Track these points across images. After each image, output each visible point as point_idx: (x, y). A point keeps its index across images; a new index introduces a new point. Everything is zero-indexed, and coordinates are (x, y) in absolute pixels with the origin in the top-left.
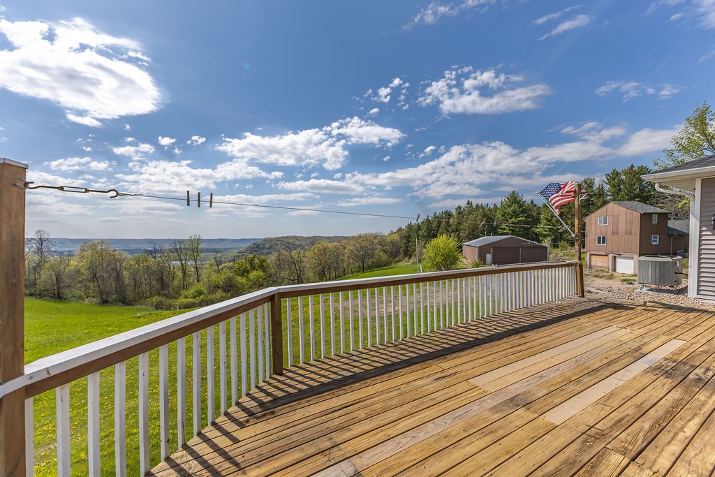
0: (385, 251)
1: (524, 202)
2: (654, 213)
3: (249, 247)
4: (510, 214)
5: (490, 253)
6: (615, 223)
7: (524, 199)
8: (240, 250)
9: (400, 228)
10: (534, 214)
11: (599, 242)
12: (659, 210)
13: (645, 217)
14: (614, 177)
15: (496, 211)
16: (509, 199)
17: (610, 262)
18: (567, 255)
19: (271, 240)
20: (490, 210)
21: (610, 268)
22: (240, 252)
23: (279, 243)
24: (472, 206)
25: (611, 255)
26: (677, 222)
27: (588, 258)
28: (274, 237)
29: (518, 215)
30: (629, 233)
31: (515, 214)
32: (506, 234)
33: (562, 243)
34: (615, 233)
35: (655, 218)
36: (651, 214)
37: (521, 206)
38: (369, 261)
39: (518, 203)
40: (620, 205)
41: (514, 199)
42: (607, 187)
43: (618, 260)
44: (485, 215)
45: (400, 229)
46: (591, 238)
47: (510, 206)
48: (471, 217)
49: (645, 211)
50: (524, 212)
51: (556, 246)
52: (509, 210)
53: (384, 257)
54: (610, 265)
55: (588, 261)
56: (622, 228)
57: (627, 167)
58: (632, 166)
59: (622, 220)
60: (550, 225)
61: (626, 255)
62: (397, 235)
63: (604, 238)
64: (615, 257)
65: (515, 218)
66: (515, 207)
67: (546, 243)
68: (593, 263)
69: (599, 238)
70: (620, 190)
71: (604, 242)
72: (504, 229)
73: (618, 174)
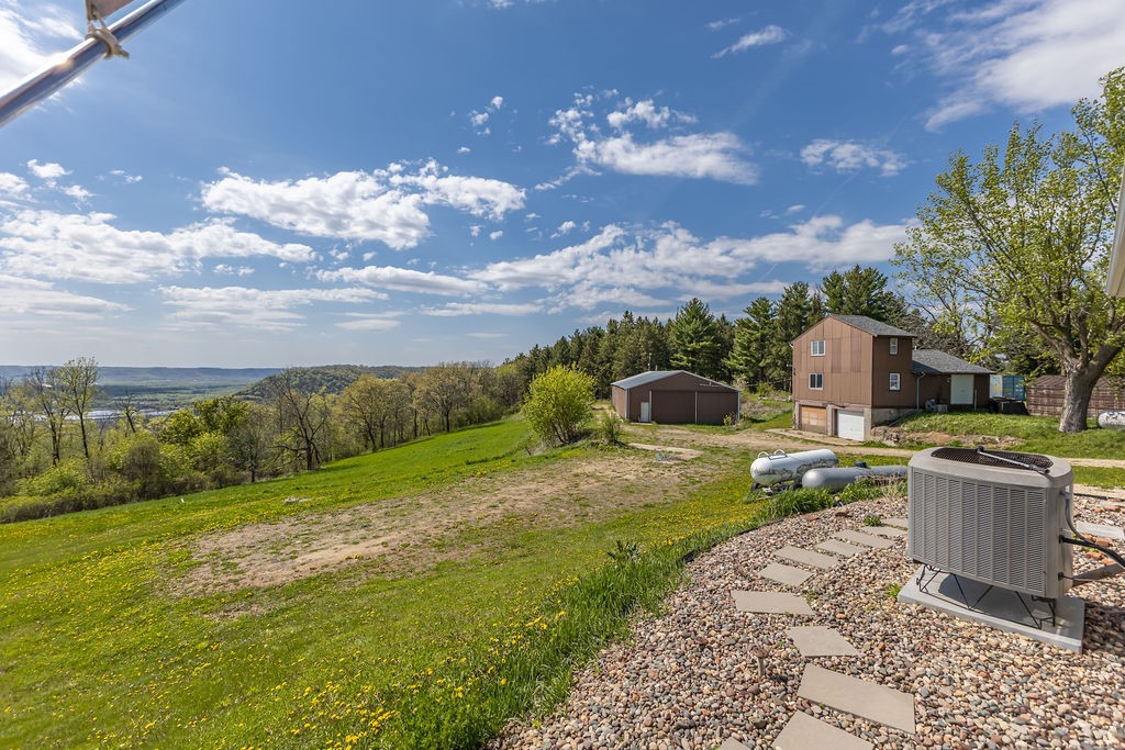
0: (493, 395)
1: (711, 317)
2: (893, 337)
3: (260, 384)
4: (688, 335)
5: (648, 401)
6: (837, 352)
7: (710, 313)
8: (243, 389)
9: (521, 355)
10: (726, 337)
11: (813, 385)
12: (899, 332)
13: (880, 341)
14: (834, 282)
15: (669, 330)
16: (687, 311)
17: (830, 418)
18: (769, 405)
19: (304, 372)
20: (661, 327)
21: (829, 429)
22: (240, 394)
23: (319, 376)
24: (631, 321)
25: (830, 407)
26: (923, 354)
27: (796, 412)
28: (309, 366)
29: (701, 337)
30: (856, 369)
31: (698, 336)
32: (681, 367)
33: (761, 385)
34: (835, 369)
35: (894, 344)
36: (889, 337)
37: (706, 323)
38: (459, 412)
39: (701, 317)
40: (842, 321)
41: (696, 311)
42: (825, 298)
43: (841, 417)
44: (651, 336)
45: (521, 357)
46: (801, 377)
47: (689, 323)
48: (630, 339)
49: (879, 333)
50: (710, 332)
51: (753, 390)
52: (689, 329)
53: (490, 405)
54: (830, 424)
55: (797, 417)
56: (846, 362)
57: (850, 269)
58: (858, 267)
59: (846, 347)
60: (746, 355)
61: (853, 407)
62: (514, 366)
63: (820, 377)
64: (836, 410)
65: (698, 342)
66: (696, 324)
67: (739, 384)
68: (805, 421)
69: (813, 377)
70: (842, 303)
71: (819, 385)
72: (681, 360)
73: (839, 279)
